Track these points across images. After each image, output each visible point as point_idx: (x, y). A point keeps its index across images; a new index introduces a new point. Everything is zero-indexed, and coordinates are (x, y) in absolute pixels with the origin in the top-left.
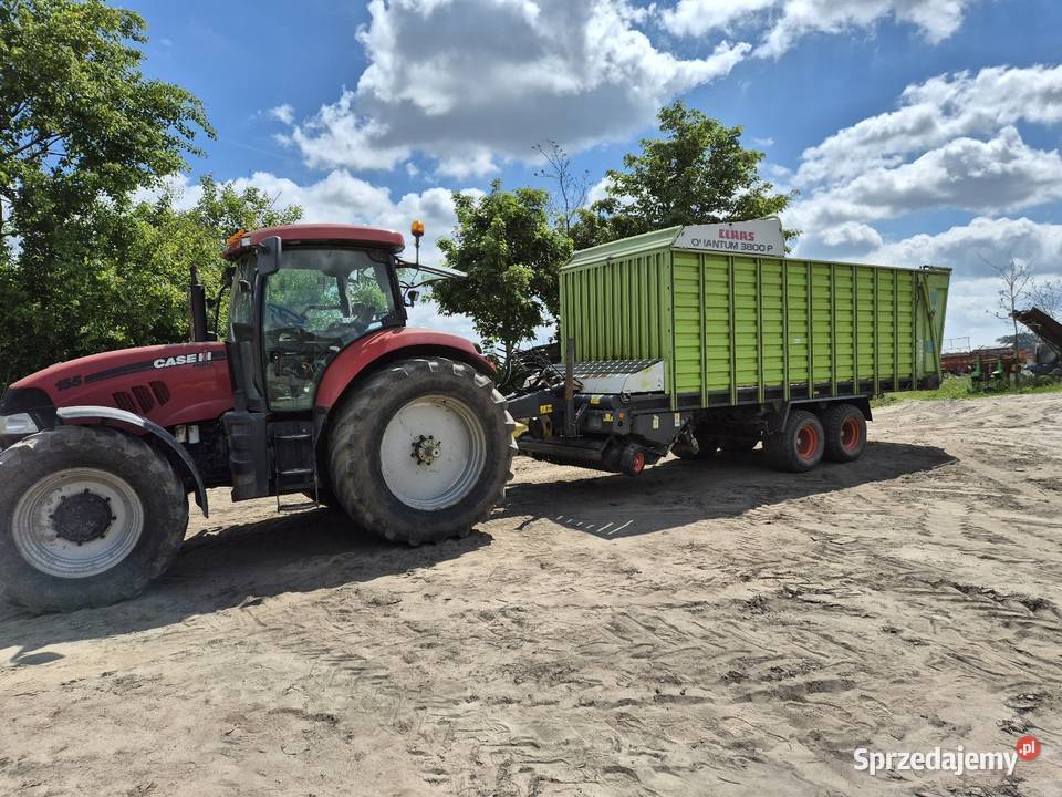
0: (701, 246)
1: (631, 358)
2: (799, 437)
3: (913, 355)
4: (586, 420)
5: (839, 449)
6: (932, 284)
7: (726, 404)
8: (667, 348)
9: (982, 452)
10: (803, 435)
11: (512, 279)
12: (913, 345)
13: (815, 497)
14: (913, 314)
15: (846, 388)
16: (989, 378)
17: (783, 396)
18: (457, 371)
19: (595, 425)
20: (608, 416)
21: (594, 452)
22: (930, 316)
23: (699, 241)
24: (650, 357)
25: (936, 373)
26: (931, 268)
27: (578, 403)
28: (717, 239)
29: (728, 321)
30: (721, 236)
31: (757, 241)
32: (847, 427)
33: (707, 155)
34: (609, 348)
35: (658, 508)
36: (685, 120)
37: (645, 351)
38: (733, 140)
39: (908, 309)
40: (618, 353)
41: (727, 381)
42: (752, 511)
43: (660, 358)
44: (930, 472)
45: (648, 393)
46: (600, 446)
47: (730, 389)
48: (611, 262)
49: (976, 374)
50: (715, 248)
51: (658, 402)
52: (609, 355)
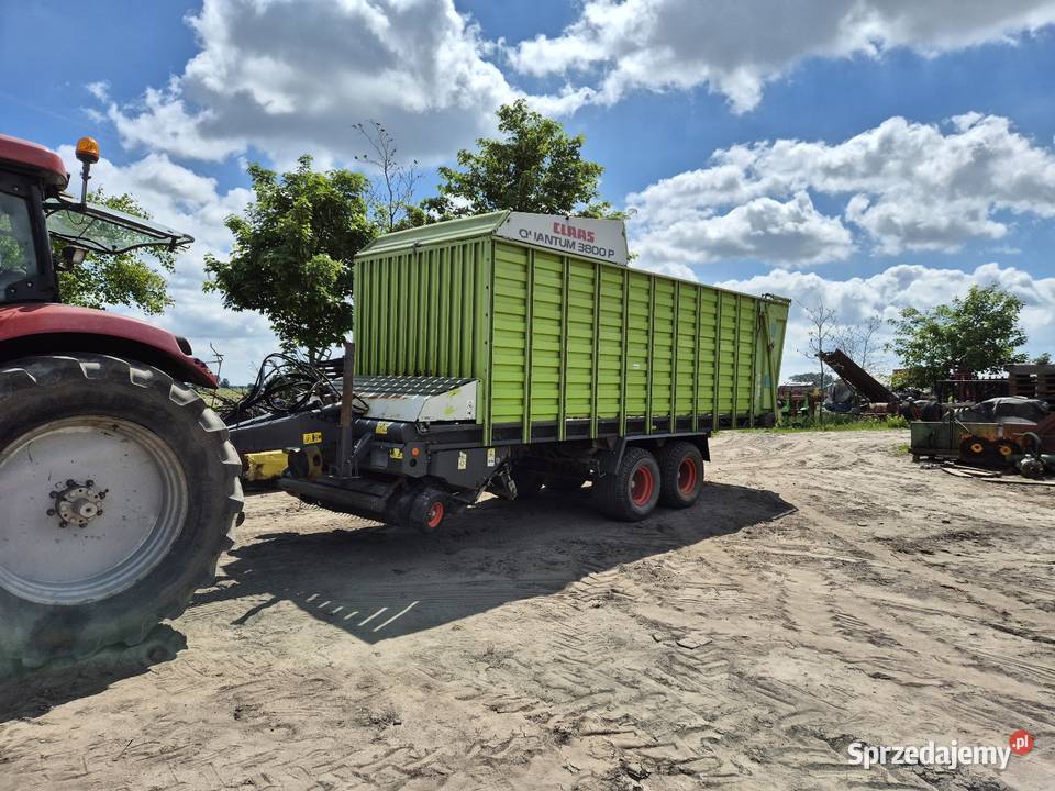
0: (531, 239)
1: (438, 375)
2: (634, 479)
3: (751, 389)
4: (369, 454)
5: (675, 495)
6: (773, 314)
7: (553, 439)
8: (482, 363)
9: (817, 499)
10: (639, 477)
11: (316, 272)
12: (751, 379)
13: (652, 560)
14: (753, 345)
15: (684, 423)
16: (796, 414)
17: (617, 431)
18: (137, 378)
19: (380, 463)
20: (397, 451)
21: (374, 499)
22: (769, 348)
23: (529, 233)
24: (461, 376)
25: (772, 410)
26: (773, 296)
27: (359, 432)
28: (551, 233)
29: (560, 337)
30: (556, 231)
31: (597, 243)
32: (684, 469)
33: (547, 163)
34: (412, 360)
35: (457, 578)
36: (525, 122)
37: (455, 368)
38: (573, 151)
39: (749, 340)
40: (421, 367)
41: (554, 410)
42: (576, 583)
43: (473, 377)
44: (772, 525)
45: (455, 421)
46: (384, 491)
47: (558, 420)
48: (419, 250)
49: (786, 409)
50: (548, 245)
51: (466, 434)
52: (411, 369)
